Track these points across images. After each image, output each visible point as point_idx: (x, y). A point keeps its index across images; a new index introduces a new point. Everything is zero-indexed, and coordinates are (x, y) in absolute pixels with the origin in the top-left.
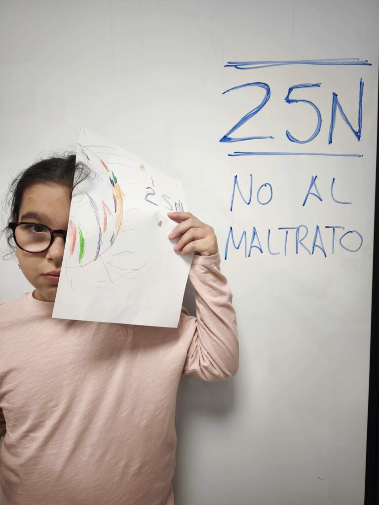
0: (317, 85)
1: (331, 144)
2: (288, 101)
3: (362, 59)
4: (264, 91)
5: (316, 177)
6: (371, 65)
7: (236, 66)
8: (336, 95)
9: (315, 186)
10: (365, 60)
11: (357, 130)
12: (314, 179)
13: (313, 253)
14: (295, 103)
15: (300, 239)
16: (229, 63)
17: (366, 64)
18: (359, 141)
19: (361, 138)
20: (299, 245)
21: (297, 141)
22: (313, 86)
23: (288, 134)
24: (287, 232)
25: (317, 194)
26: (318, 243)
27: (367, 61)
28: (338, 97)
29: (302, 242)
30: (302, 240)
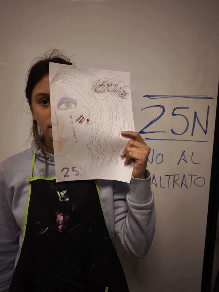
0: (187, 108)
1: (193, 136)
2: (173, 114)
3: (209, 96)
4: (162, 110)
5: (185, 151)
6: (213, 99)
7: (148, 97)
8: (196, 113)
9: (184, 156)
10: (210, 97)
11: (205, 130)
12: (183, 152)
13: (181, 187)
14: (176, 116)
15: (175, 180)
16: (145, 95)
17: (211, 98)
18: (206, 134)
19: (207, 134)
20: (175, 183)
21: (176, 134)
23: (172, 131)
24: (169, 177)
25: (185, 159)
26: (184, 182)
27: (212, 97)
28: (197, 114)
29: (176, 182)
30: (176, 181)
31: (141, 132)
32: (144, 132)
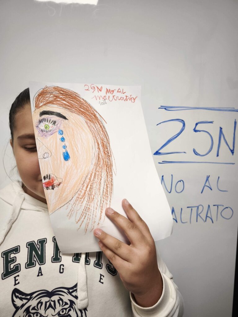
1: (218, 157)
2: (195, 131)
3: (236, 108)
4: (181, 125)
7: (165, 109)
8: (222, 129)
9: (209, 181)
11: (232, 149)
12: (208, 177)
13: (206, 221)
14: (199, 132)
15: (199, 212)
16: (161, 106)
19: (234, 153)
20: (199, 217)
21: (199, 155)
22: (209, 122)
23: (194, 151)
24: (192, 209)
25: (209, 186)
26: (209, 215)
29: (200, 215)
31: (157, 153)
32: (160, 153)
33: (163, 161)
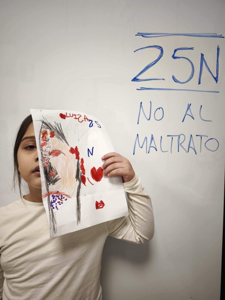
0: (192, 49)
1: (200, 84)
2: (174, 57)
3: (219, 34)
4: (159, 51)
5: (191, 104)
6: (224, 37)
7: (142, 36)
9: (190, 110)
11: (216, 76)
12: (189, 106)
13: (188, 152)
14: (178, 59)
16: (138, 33)
17: (221, 37)
18: (217, 83)
19: (218, 81)
20: (180, 146)
21: (179, 82)
22: (189, 49)
23: (173, 78)
24: (172, 138)
25: (191, 115)
26: (191, 145)
28: (204, 56)
30: (181, 143)
31: (135, 79)
32: (138, 79)
33: (141, 88)
